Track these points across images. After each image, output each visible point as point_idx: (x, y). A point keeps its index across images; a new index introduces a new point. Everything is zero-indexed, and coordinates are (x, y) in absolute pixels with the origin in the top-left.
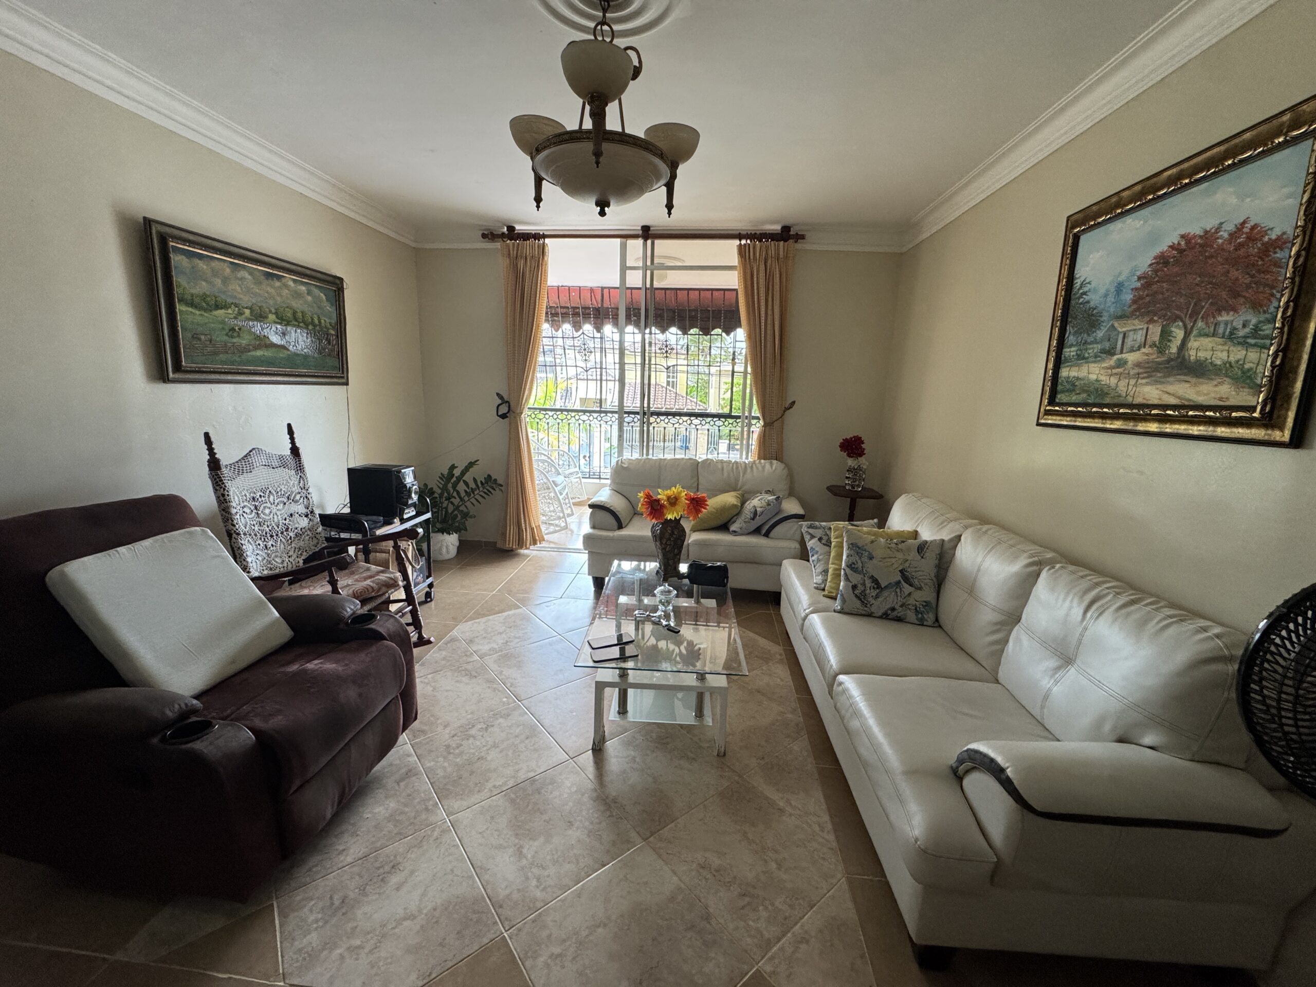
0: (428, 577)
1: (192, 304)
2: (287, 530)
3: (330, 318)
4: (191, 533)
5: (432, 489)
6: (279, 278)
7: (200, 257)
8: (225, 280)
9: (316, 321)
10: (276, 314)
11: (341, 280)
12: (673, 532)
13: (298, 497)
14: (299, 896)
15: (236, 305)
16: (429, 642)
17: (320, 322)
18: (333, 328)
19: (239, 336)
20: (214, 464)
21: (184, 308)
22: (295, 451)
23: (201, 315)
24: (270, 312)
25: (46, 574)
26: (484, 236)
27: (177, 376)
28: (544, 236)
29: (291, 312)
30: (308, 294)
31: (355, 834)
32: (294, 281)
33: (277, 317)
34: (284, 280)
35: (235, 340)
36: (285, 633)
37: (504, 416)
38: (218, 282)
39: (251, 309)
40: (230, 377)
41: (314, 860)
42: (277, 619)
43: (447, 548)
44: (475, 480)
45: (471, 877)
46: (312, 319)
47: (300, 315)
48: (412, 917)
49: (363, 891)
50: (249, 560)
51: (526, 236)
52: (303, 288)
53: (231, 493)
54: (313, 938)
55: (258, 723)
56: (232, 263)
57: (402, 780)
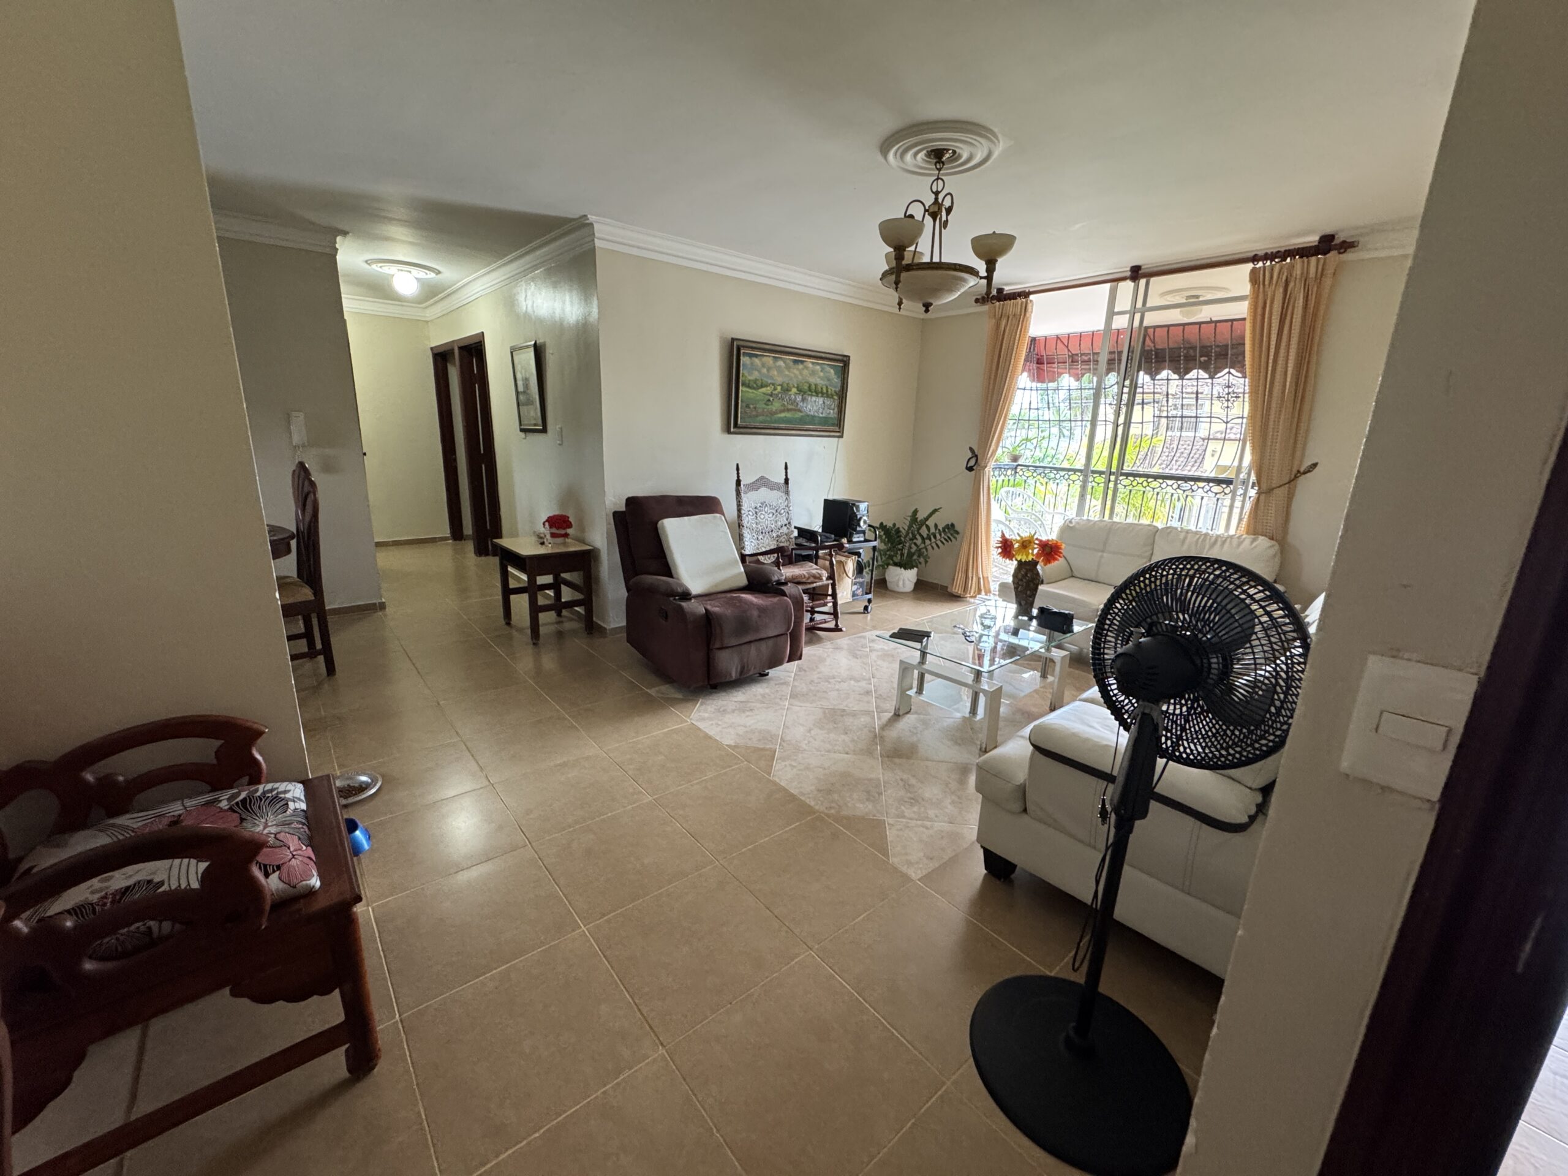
0: (867, 594)
1: (749, 387)
2: (772, 531)
3: (835, 387)
4: (715, 517)
5: (899, 528)
6: (802, 362)
7: (756, 356)
8: (769, 369)
9: (825, 391)
10: (797, 388)
11: (849, 357)
12: (1026, 574)
13: (783, 511)
14: (710, 702)
15: (773, 384)
16: (841, 630)
17: (827, 391)
18: (837, 394)
19: (772, 404)
20: (738, 482)
21: (745, 389)
22: (787, 481)
23: (753, 393)
24: (794, 386)
25: (658, 521)
26: (977, 301)
27: (736, 430)
28: (1030, 293)
29: (808, 385)
30: (821, 371)
31: (744, 693)
32: (813, 363)
33: (798, 390)
34: (805, 364)
35: (769, 407)
36: (743, 581)
37: (970, 469)
38: (765, 371)
39: (781, 385)
40: (763, 431)
41: (724, 694)
42: (742, 573)
43: (904, 580)
44: (936, 526)
45: (780, 728)
46: (822, 389)
47: (813, 387)
48: (745, 727)
49: (733, 711)
50: (746, 543)
51: (1014, 296)
52: (818, 367)
53: (744, 501)
54: (706, 715)
55: (709, 607)
56: (774, 357)
57: (778, 684)
